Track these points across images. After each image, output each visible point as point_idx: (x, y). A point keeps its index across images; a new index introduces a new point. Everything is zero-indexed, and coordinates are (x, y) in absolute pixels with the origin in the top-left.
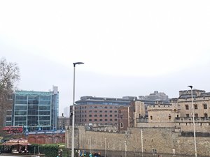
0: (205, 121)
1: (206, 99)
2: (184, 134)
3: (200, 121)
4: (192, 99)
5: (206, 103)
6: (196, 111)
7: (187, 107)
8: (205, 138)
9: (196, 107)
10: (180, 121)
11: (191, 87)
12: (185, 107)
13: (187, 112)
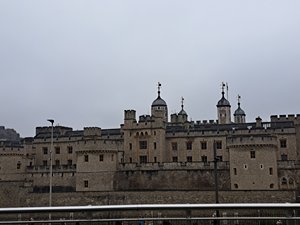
0: (69, 170)
1: (73, 139)
2: (37, 190)
3: (62, 170)
4: (53, 140)
5: (72, 144)
6: (58, 157)
7: (45, 151)
8: (66, 194)
9: (58, 150)
10: (34, 171)
11: (52, 121)
12: (42, 151)
13: (45, 157)
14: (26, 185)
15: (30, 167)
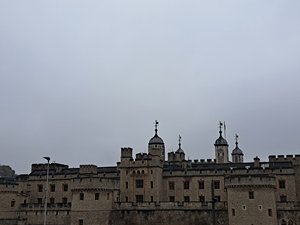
0: (63, 208)
1: (69, 177)
3: (56, 208)
4: (48, 177)
5: (67, 182)
6: (53, 194)
7: (40, 188)
9: (53, 188)
10: (28, 208)
11: (48, 159)
12: (37, 188)
13: (40, 195)
14: (20, 223)
15: (25, 205)
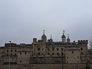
0: (15, 57)
1: (17, 47)
2: (5, 63)
3: (13, 57)
4: (10, 47)
5: (16, 49)
6: (12, 53)
7: (8, 51)
8: (14, 65)
9: (12, 51)
11: (10, 42)
13: (8, 53)
14: (1, 62)
15: (3, 56)
